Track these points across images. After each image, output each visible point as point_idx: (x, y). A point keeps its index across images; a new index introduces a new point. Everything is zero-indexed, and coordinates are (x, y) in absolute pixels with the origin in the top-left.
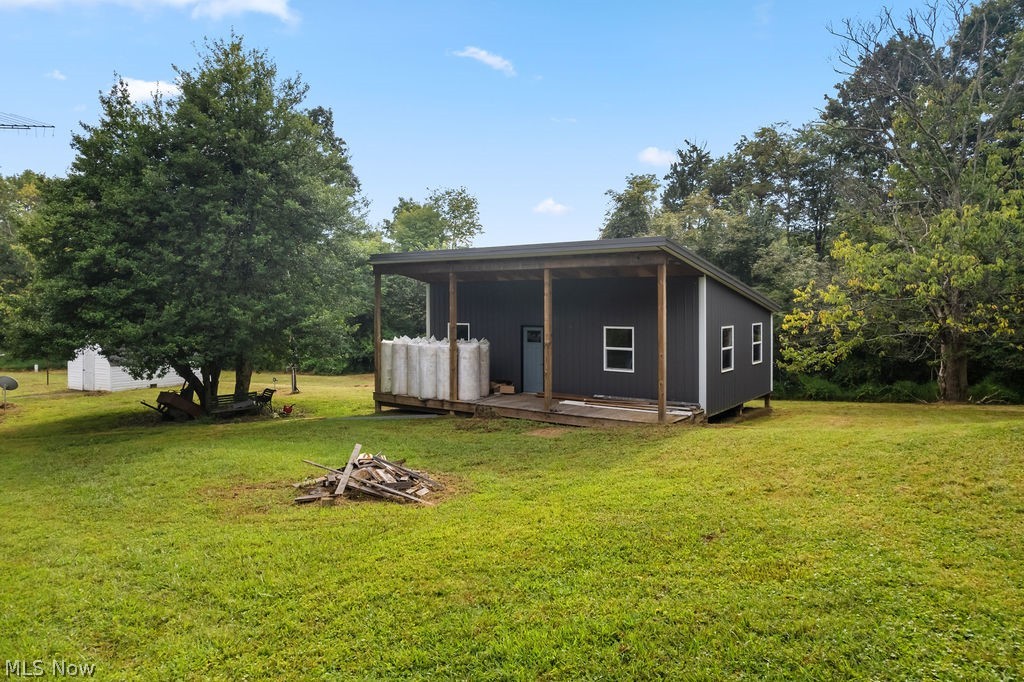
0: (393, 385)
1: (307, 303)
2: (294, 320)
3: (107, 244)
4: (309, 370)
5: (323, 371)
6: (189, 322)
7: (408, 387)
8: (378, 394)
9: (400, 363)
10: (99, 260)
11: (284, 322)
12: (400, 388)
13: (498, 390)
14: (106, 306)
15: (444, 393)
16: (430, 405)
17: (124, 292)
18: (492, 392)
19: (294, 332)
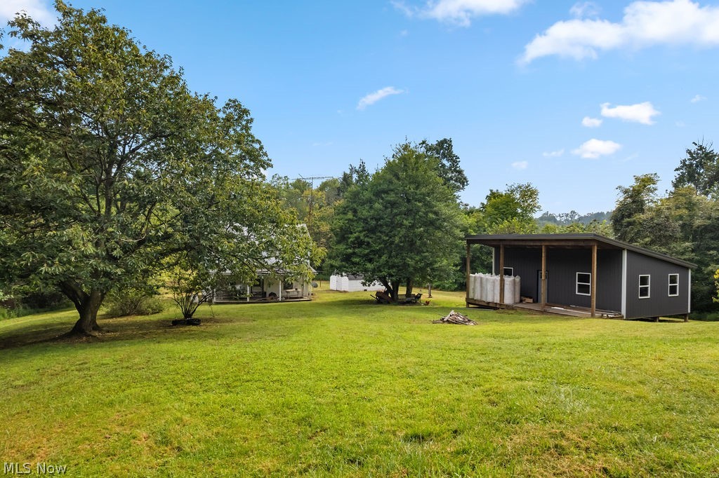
0: (474, 295)
1: (437, 257)
2: (431, 264)
3: (360, 232)
4: (437, 288)
5: (443, 289)
6: (390, 264)
7: (481, 297)
8: (467, 299)
9: (478, 285)
10: (357, 238)
11: (427, 265)
12: (477, 297)
13: (524, 300)
14: (360, 256)
15: (497, 300)
16: (491, 305)
17: (367, 251)
18: (521, 301)
19: (431, 269)
